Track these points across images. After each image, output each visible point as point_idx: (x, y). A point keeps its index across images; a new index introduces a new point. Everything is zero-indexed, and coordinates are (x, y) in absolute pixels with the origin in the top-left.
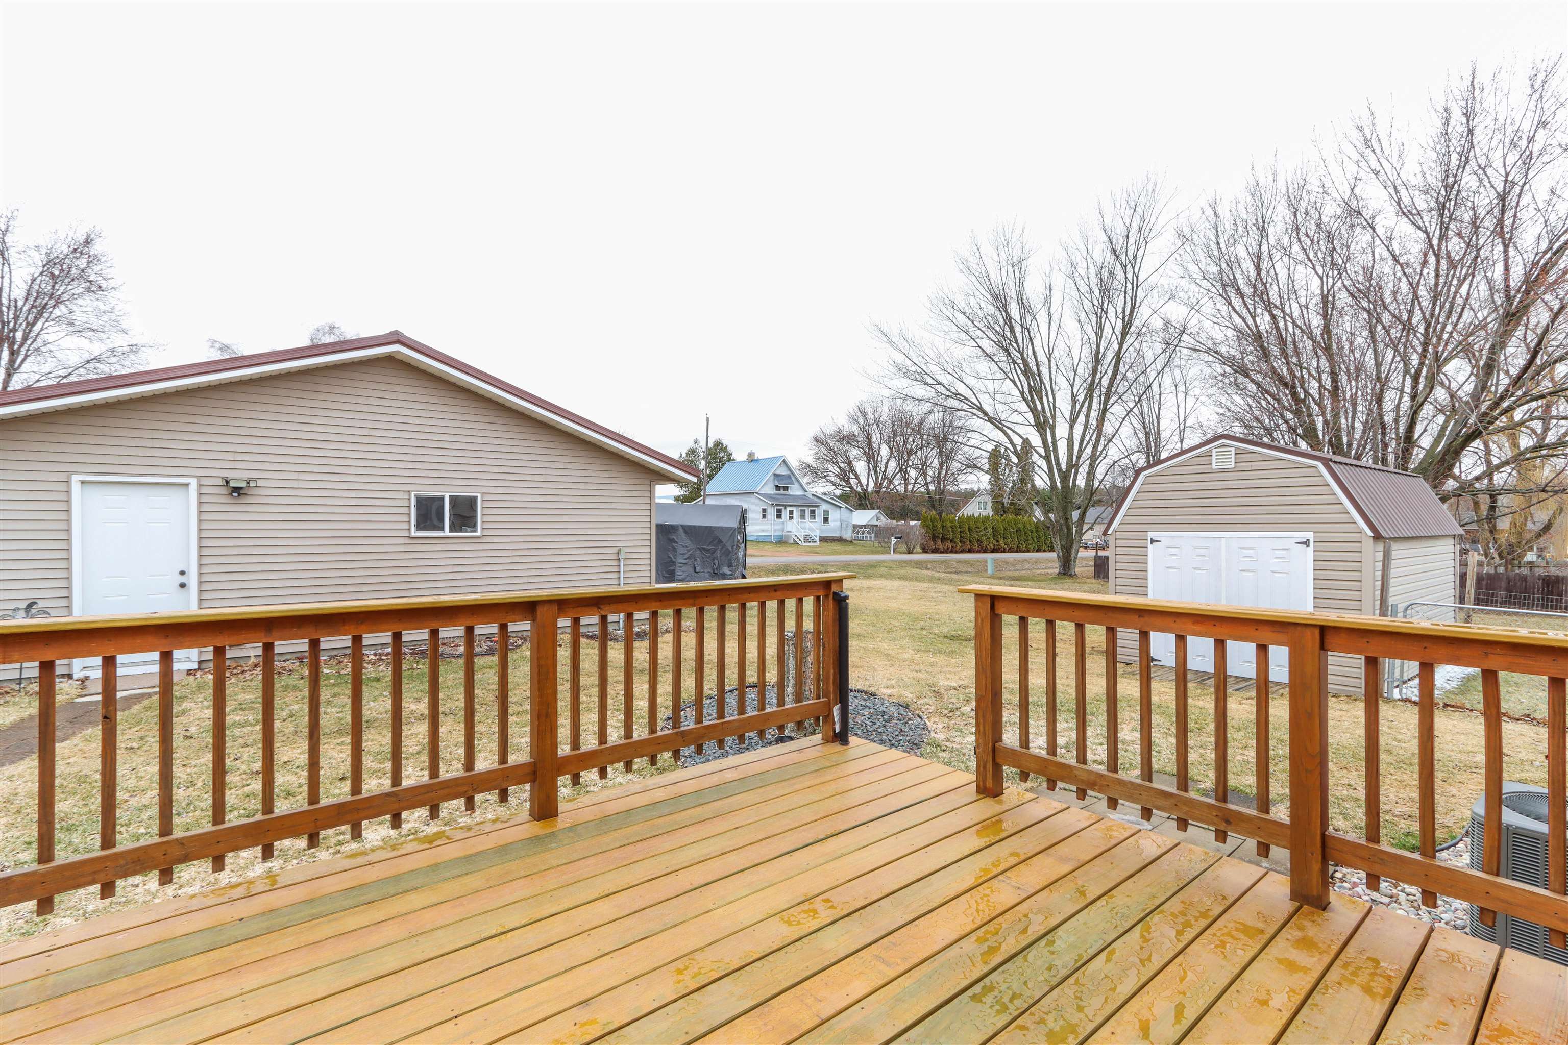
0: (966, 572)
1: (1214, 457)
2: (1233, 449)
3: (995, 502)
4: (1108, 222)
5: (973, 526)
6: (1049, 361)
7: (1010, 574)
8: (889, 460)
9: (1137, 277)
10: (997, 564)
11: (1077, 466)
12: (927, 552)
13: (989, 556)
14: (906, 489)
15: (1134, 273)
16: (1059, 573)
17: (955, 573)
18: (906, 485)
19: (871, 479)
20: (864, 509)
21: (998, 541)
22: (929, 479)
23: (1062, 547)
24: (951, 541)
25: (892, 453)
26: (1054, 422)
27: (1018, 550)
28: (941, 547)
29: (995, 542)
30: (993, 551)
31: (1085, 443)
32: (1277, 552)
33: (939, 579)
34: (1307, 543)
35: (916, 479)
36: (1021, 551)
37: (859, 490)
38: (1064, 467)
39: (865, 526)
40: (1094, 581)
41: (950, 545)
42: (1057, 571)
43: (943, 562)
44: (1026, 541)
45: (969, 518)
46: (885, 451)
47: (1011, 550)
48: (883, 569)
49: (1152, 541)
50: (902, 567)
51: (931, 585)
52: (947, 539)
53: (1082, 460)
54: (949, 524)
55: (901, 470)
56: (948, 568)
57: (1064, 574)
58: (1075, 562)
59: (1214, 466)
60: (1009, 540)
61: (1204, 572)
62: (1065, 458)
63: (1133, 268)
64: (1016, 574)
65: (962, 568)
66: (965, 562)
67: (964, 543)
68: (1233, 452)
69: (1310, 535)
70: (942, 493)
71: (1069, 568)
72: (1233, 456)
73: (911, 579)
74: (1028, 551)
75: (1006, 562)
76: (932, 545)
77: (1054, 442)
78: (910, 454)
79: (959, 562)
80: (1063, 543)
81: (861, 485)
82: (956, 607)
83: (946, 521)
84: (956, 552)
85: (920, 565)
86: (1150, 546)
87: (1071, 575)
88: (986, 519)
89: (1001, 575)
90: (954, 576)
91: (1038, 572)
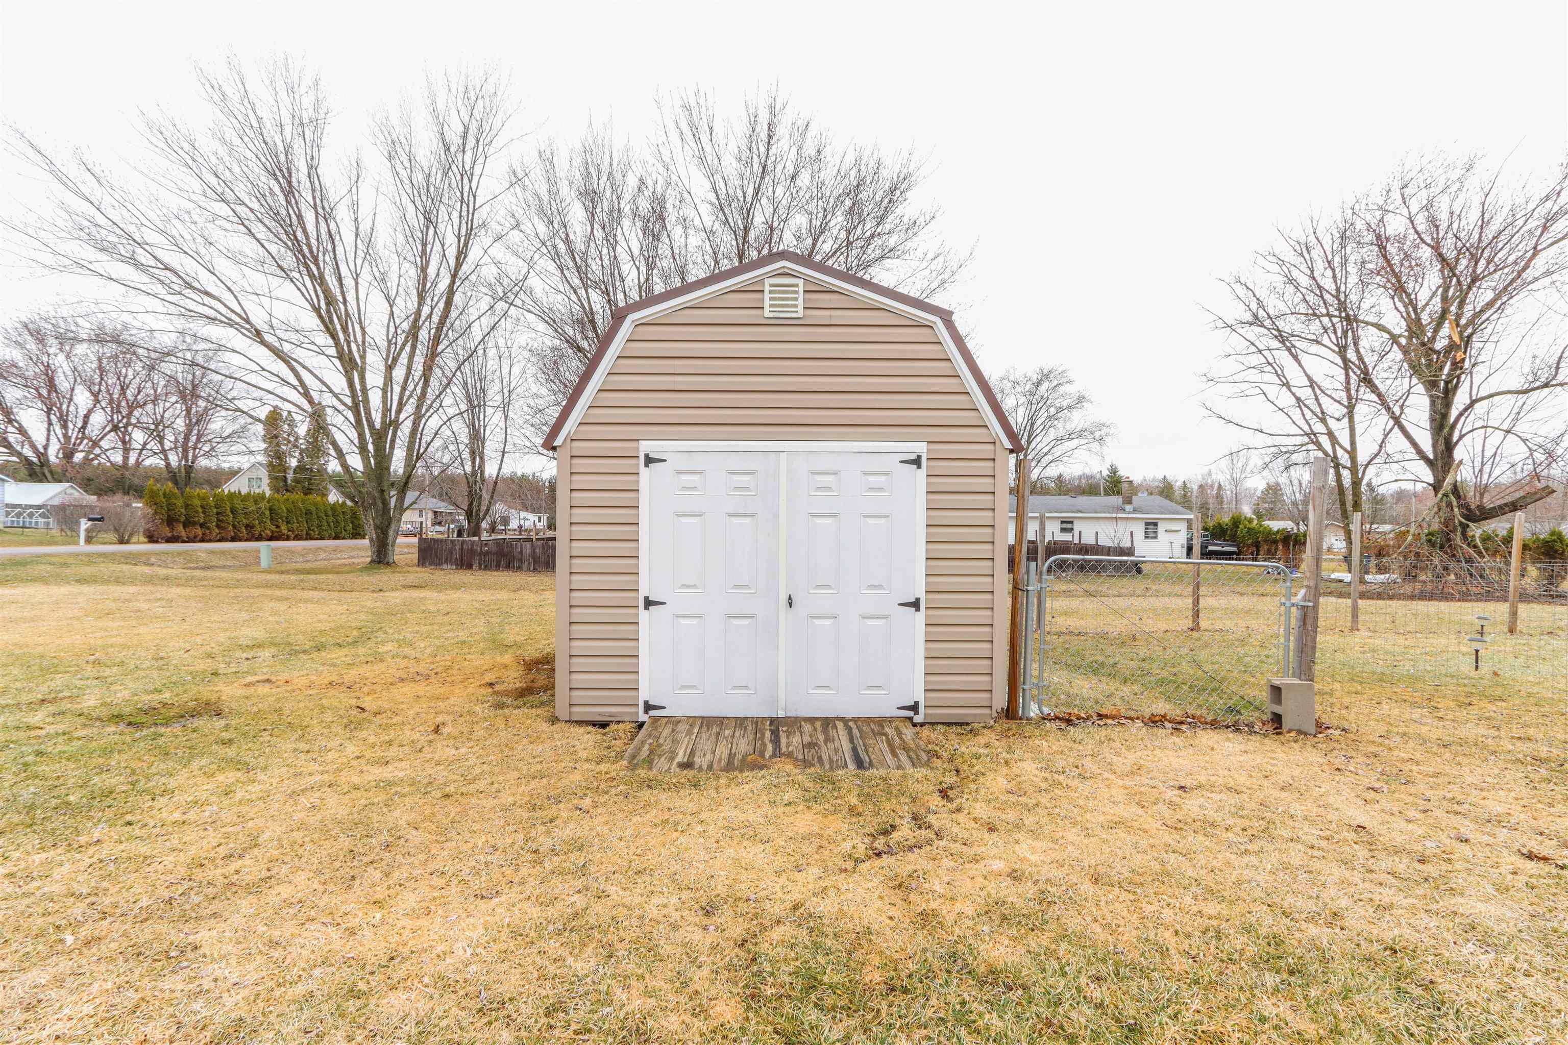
0: (224, 567)
1: (767, 295)
2: (801, 282)
3: (273, 478)
4: (441, 106)
5: (239, 505)
6: (357, 283)
7: (298, 566)
8: (90, 412)
9: (475, 197)
10: (276, 556)
11: (396, 424)
12: (157, 542)
13: (263, 545)
14: (126, 458)
15: (471, 188)
16: (372, 561)
17: (203, 568)
18: (126, 451)
19: (53, 438)
20: (41, 481)
21: (278, 527)
22: (168, 445)
23: (376, 527)
24: (202, 526)
25: (97, 401)
26: (364, 363)
27: (309, 537)
28: (183, 534)
29: (273, 528)
30: (271, 539)
31: (407, 393)
32: (871, 478)
33: (167, 578)
34: (917, 462)
35: (145, 444)
36: (311, 539)
37: (28, 452)
38: (378, 425)
39: (39, 507)
40: (418, 569)
41: (199, 531)
42: (369, 559)
43: (179, 554)
44: (319, 526)
45: (231, 495)
46: (83, 399)
47: (297, 538)
48: (43, 567)
49: (649, 461)
50: (90, 563)
51: (142, 589)
52: (194, 523)
53: (402, 416)
54: (197, 502)
55: (115, 428)
56: (190, 561)
57: (379, 562)
58: (393, 546)
59: (767, 314)
60: (295, 525)
61: (747, 520)
62: (379, 415)
63: (470, 182)
64: (308, 566)
65: (215, 561)
66: (223, 553)
67: (224, 529)
68: (801, 289)
69: (921, 448)
70: (189, 469)
71: (386, 555)
72: (801, 295)
73: (107, 582)
74: (322, 538)
75: (291, 552)
76: (166, 531)
77: (364, 390)
78: (131, 408)
79: (212, 552)
80: (378, 522)
81: (33, 446)
82: (185, 626)
83: (191, 497)
84: (210, 541)
85: (133, 559)
86: (642, 469)
87: (388, 564)
88: (262, 497)
89: (283, 569)
90: (198, 573)
91: (339, 562)
